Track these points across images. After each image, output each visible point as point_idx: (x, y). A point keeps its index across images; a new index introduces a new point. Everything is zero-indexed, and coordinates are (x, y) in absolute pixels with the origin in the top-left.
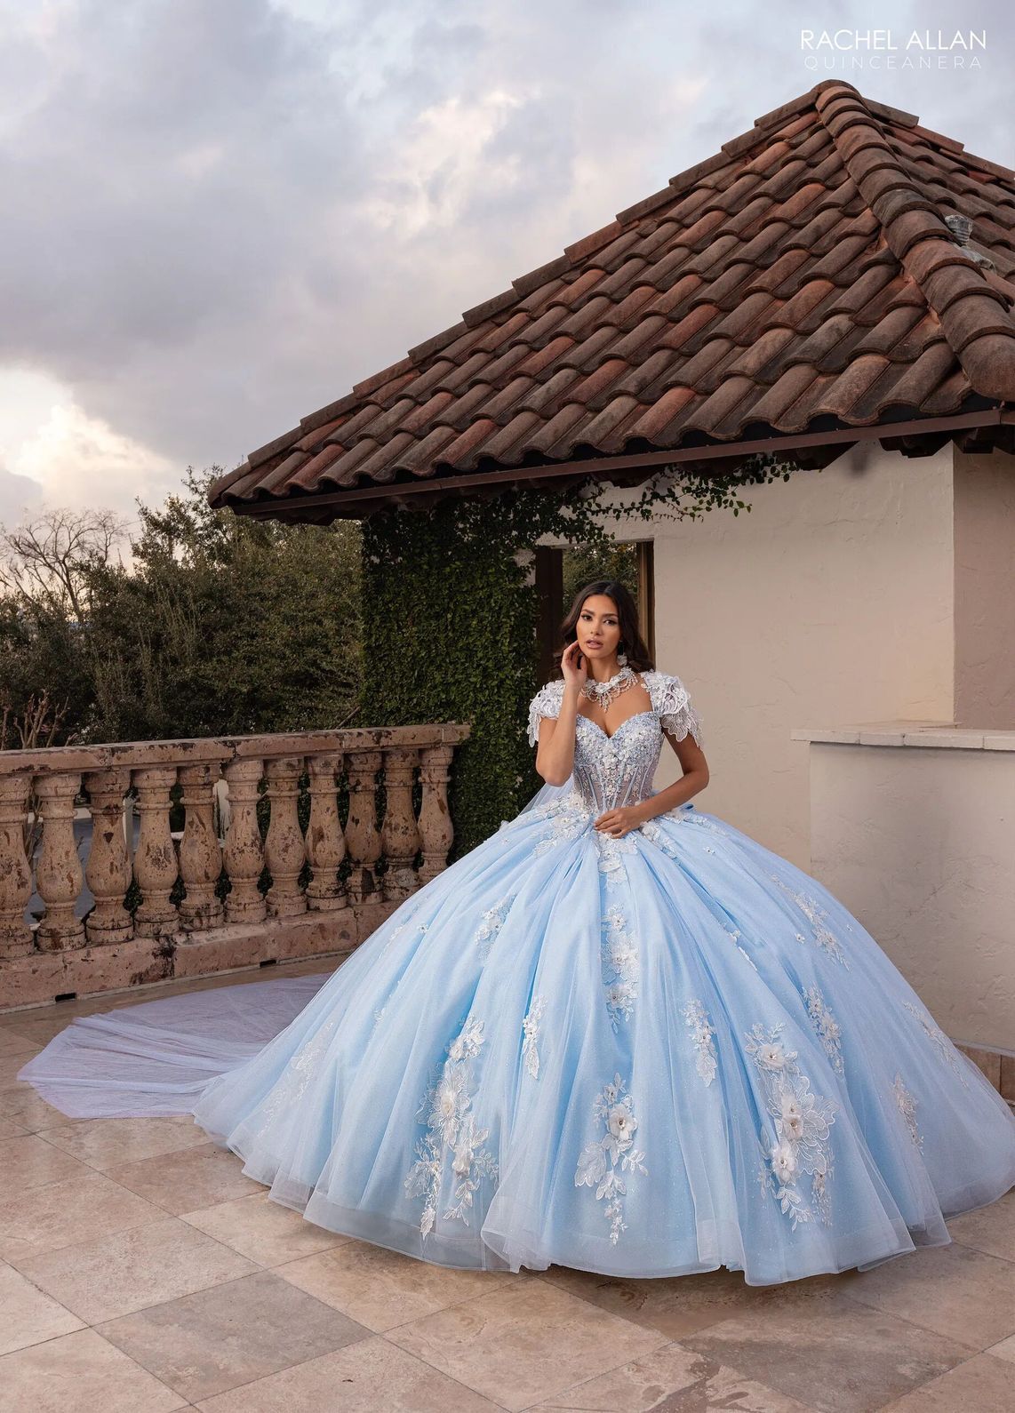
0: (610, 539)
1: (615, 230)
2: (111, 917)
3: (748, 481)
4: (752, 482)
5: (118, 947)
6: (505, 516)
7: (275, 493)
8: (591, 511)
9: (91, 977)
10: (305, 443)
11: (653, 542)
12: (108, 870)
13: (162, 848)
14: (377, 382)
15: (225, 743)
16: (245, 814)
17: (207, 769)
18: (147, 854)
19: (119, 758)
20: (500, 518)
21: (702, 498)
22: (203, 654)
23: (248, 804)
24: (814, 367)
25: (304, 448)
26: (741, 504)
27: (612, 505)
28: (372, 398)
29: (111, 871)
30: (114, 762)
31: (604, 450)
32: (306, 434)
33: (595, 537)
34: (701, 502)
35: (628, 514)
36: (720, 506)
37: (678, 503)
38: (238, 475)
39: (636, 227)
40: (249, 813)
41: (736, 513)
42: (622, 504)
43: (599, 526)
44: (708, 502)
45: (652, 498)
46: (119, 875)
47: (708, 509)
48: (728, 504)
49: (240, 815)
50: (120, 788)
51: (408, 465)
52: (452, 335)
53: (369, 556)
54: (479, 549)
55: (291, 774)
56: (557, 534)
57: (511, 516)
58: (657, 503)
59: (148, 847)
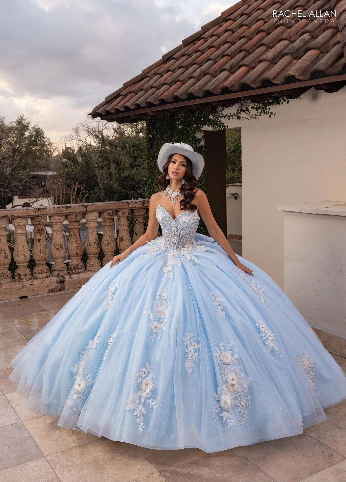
0: (226, 128)
1: (240, 4)
2: (41, 269)
3: (274, 104)
4: (276, 104)
5: (43, 279)
6: (192, 119)
7: (111, 112)
8: (220, 116)
9: (33, 290)
10: (123, 93)
11: (241, 129)
12: (39, 252)
13: (60, 244)
14: (150, 69)
15: (82, 206)
16: (92, 232)
17: (76, 216)
18: (54, 246)
19: (41, 212)
20: (190, 120)
21: (258, 111)
22: (132, 166)
23: (93, 228)
24: (292, 56)
25: (123, 95)
26: (272, 113)
27: (227, 114)
28: (148, 75)
29: (40, 253)
30: (39, 213)
31: (214, 93)
32: (125, 89)
33: (221, 127)
34: (258, 113)
35: (233, 118)
36: (264, 114)
37: (250, 113)
38: (102, 105)
39: (248, 2)
40: (93, 231)
41: (270, 117)
42: (230, 114)
43: (222, 123)
44: (260, 112)
45: (241, 111)
46: (43, 254)
47: (260, 115)
48: (267, 113)
49: (90, 232)
50: (43, 223)
51: (151, 100)
52: (178, 49)
53: (148, 134)
54: (183, 132)
55: (109, 217)
56: (209, 126)
57: (194, 119)
58: (242, 113)
59: (55, 244)
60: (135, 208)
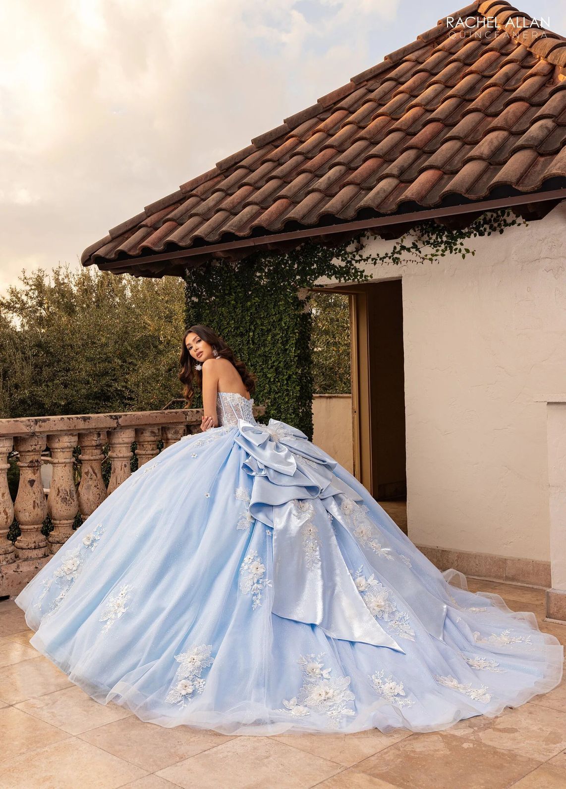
0: (369, 278)
1: (351, 87)
2: (34, 540)
3: (472, 235)
4: (475, 235)
5: (39, 561)
6: (291, 266)
7: (131, 253)
8: (355, 260)
9: (20, 583)
10: (148, 221)
11: (401, 281)
12: (31, 506)
13: (68, 490)
14: (196, 183)
15: (111, 416)
16: (123, 467)
17: (99, 435)
18: (58, 495)
19: (40, 426)
20: (287, 268)
21: (438, 248)
23: (125, 459)
24: (536, 150)
25: (149, 225)
26: (467, 251)
27: (370, 255)
28: (194, 192)
29: (34, 507)
30: (37, 429)
31: (382, 211)
32: (149, 217)
33: (358, 278)
34: (437, 251)
35: (383, 261)
36: (451, 252)
37: (420, 252)
38: (103, 243)
39: (365, 85)
40: (125, 466)
41: (464, 256)
42: (378, 255)
43: (361, 269)
44: (442, 250)
45: (401, 250)
46: (39, 510)
47: (443, 255)
48: (457, 251)
49: (120, 467)
50: (40, 447)
51: (232, 229)
52: (246, 153)
53: (190, 298)
54: (272, 289)
55: (153, 438)
56: (329, 276)
57: (296, 266)
58: (404, 253)
59: (58, 490)
60: (195, 423)
